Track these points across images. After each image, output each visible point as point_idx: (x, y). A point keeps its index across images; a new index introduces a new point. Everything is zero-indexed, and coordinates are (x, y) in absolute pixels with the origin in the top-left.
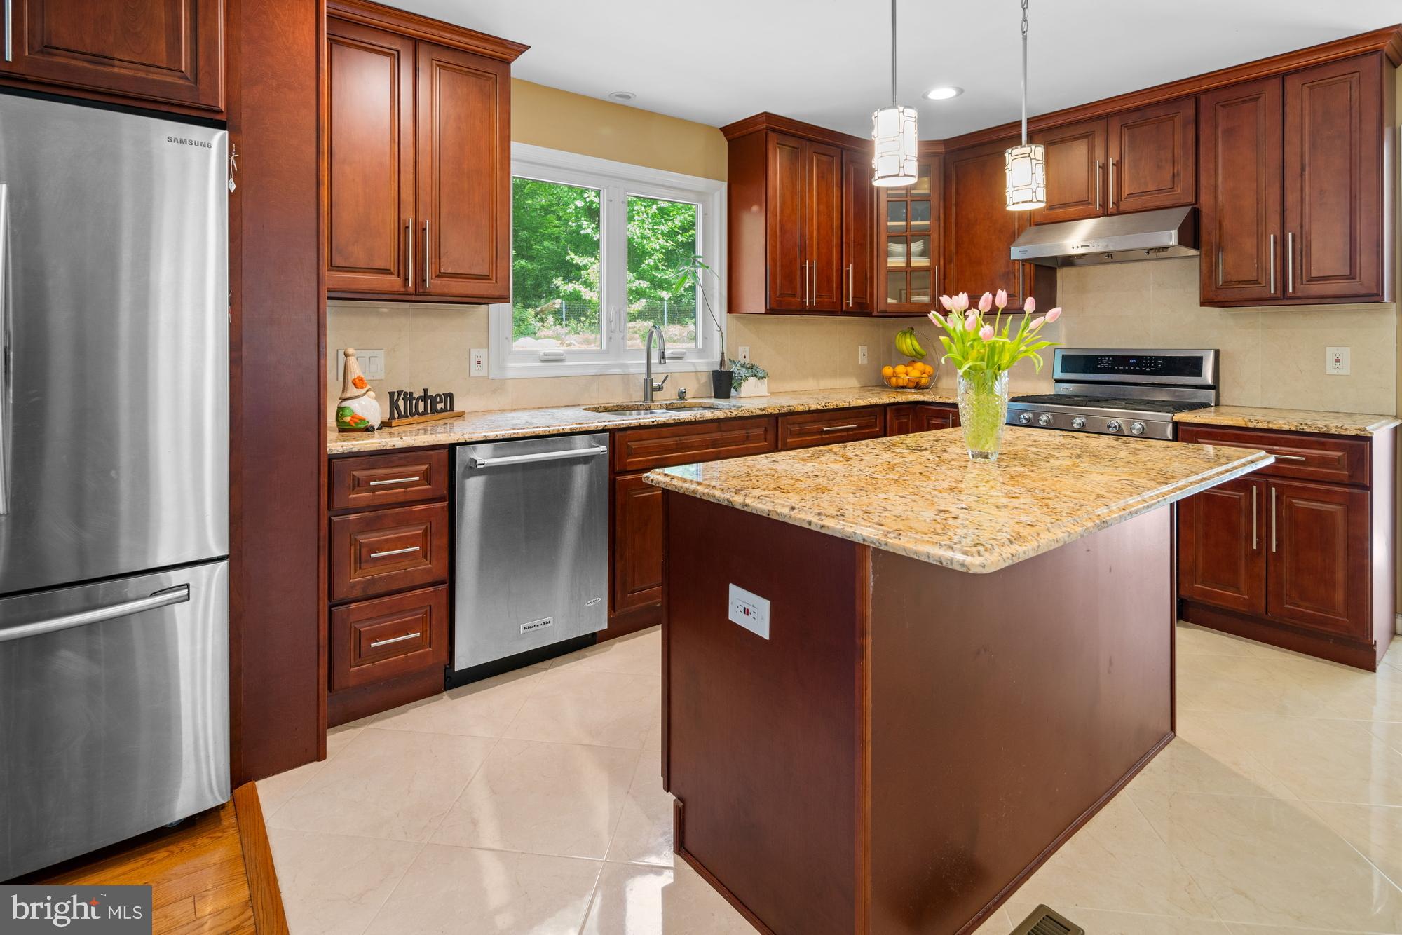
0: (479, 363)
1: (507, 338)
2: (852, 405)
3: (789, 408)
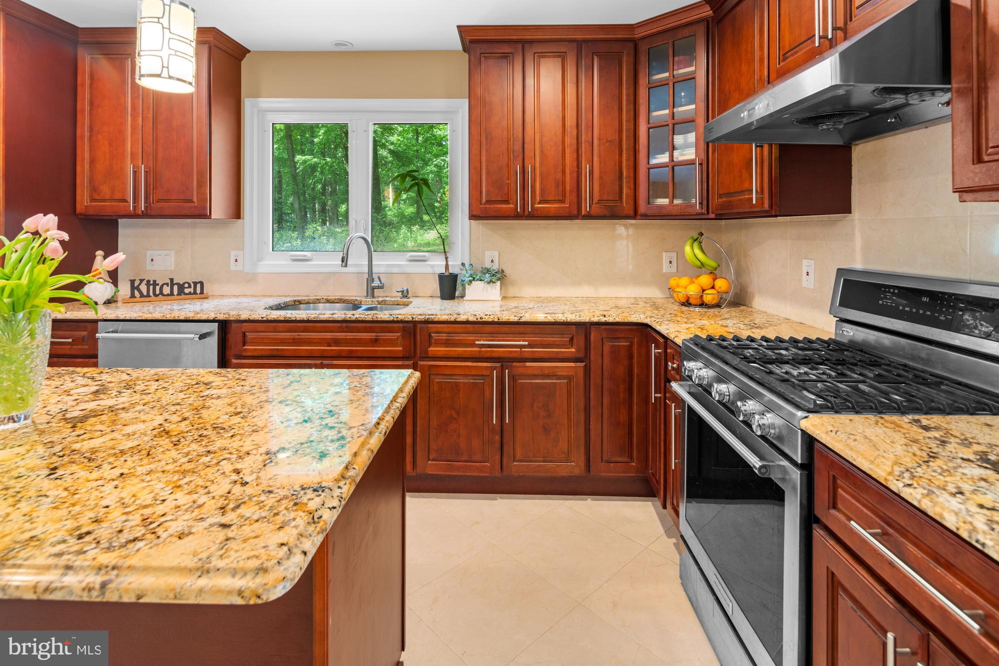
0: (236, 261)
1: (265, 243)
2: (523, 320)
3: (427, 317)
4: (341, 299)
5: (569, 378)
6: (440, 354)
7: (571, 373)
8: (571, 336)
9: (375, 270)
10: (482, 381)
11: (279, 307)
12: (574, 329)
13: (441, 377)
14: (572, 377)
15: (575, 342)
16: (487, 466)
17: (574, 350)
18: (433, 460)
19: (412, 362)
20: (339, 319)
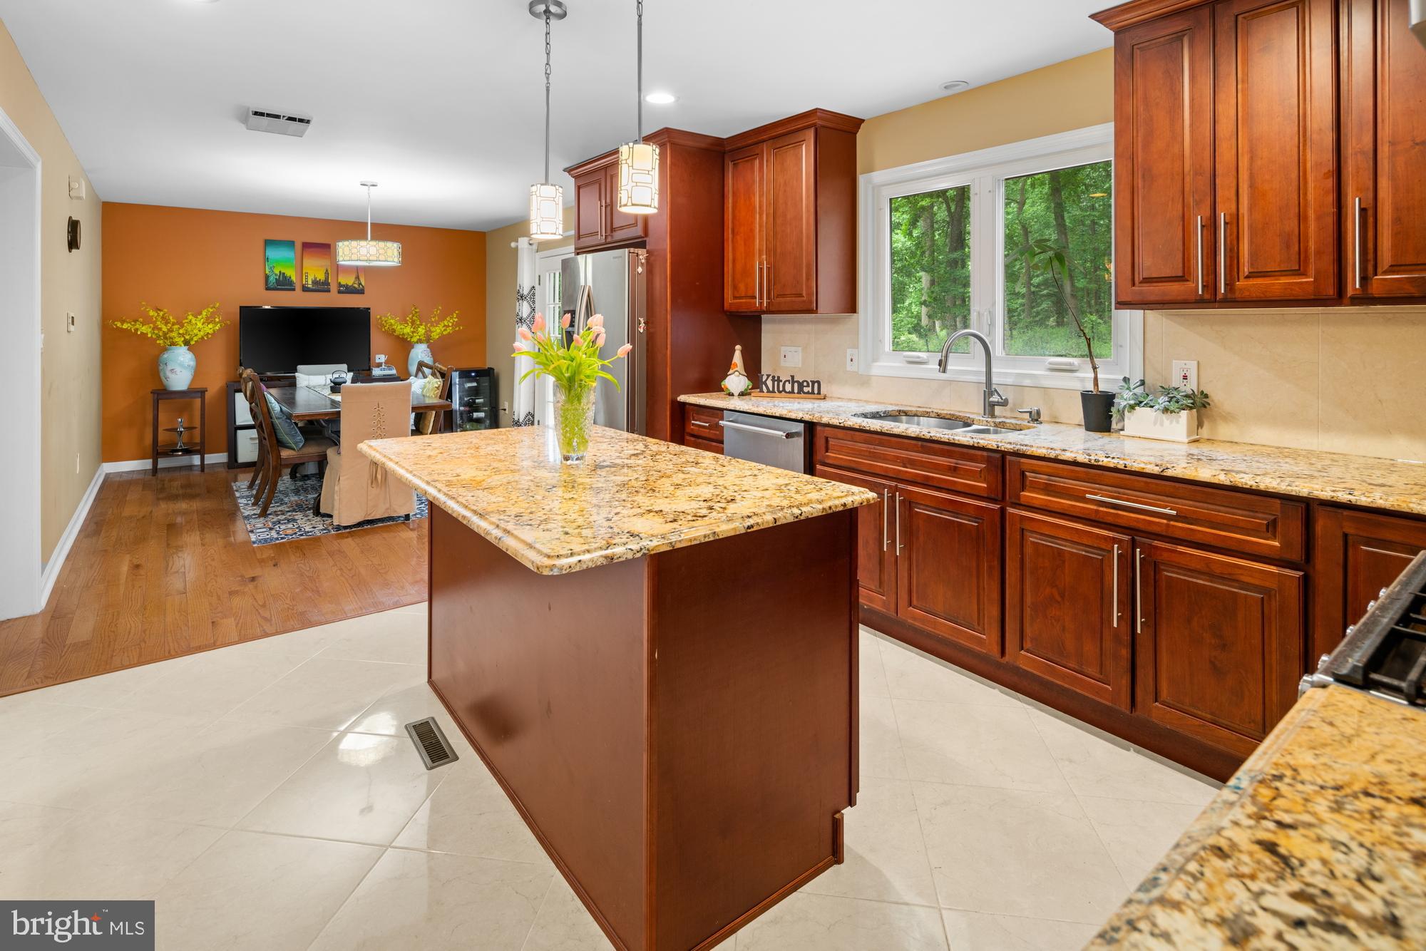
0: (852, 360)
1: (880, 341)
2: (1169, 473)
3: (1018, 447)
4: (953, 415)
5: (1266, 591)
6: (1036, 504)
7: (1272, 584)
8: (1273, 517)
9: (995, 380)
10: (1100, 557)
11: (875, 416)
12: (1279, 506)
13: (1038, 536)
14: (1273, 592)
15: (1279, 529)
16: (1107, 689)
17: (1277, 544)
18: (1027, 651)
19: (999, 506)
20: (912, 435)
